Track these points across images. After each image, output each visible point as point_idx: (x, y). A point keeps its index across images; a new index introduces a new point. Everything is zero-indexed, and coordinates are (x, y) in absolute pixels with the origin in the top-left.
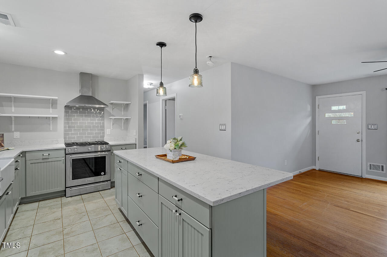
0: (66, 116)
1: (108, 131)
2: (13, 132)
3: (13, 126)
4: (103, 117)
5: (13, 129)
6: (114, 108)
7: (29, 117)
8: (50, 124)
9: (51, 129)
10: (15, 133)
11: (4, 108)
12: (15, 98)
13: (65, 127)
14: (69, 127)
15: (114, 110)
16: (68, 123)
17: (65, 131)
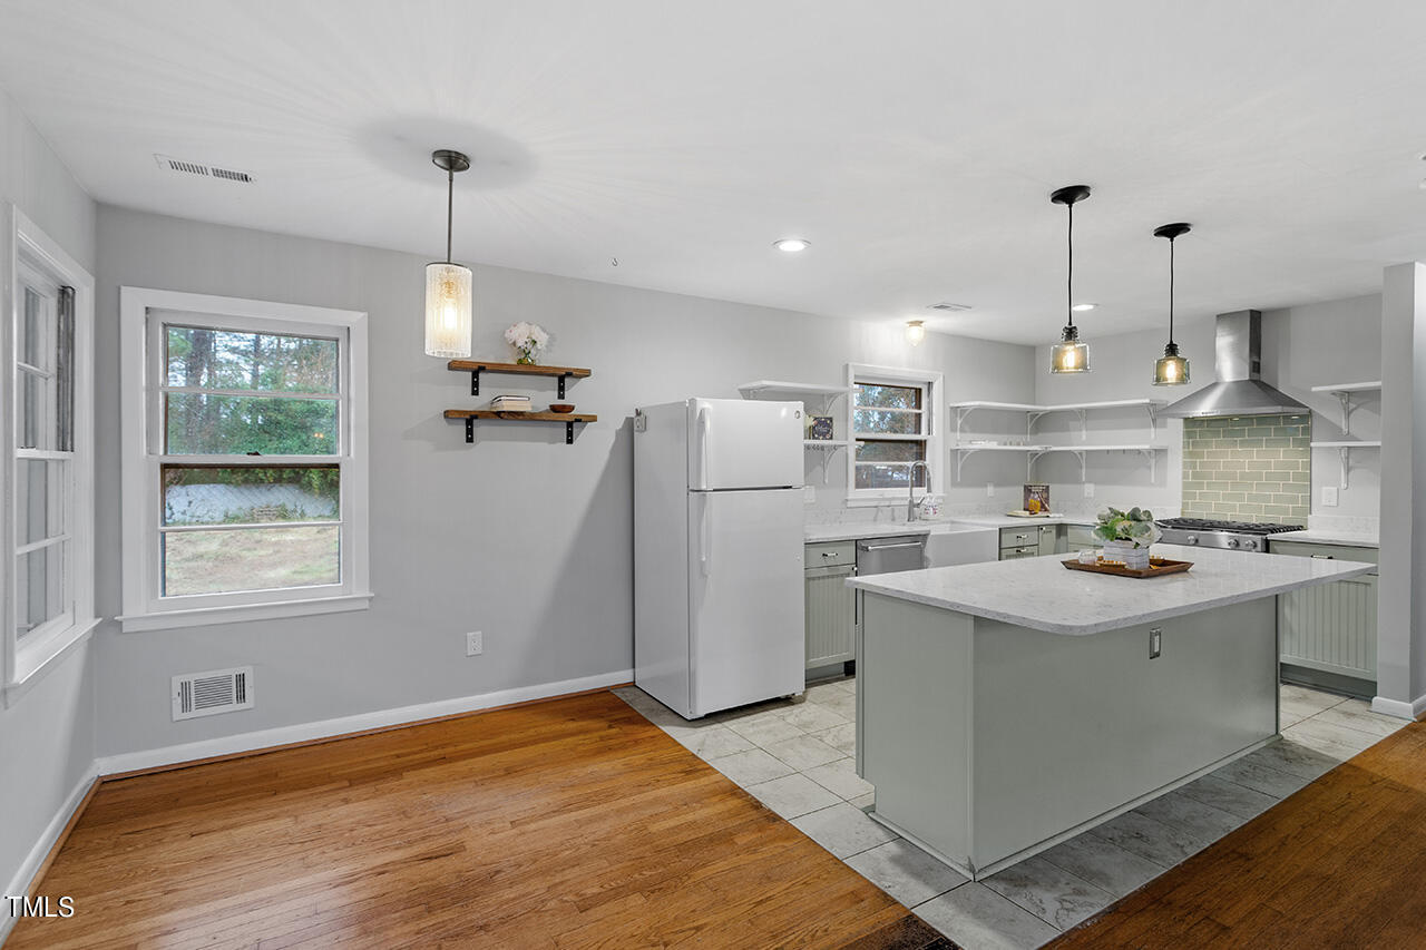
0: (1186, 445)
1: (1324, 494)
2: (1084, 483)
3: (1084, 471)
4: (1306, 443)
5: (1084, 479)
6: (1353, 410)
7: (1124, 451)
8: (1150, 468)
9: (1153, 481)
10: (1086, 485)
11: (1072, 433)
12: (1088, 410)
13: (1185, 476)
14: (1195, 475)
15: (1352, 415)
16: (1193, 465)
17: (1186, 486)
